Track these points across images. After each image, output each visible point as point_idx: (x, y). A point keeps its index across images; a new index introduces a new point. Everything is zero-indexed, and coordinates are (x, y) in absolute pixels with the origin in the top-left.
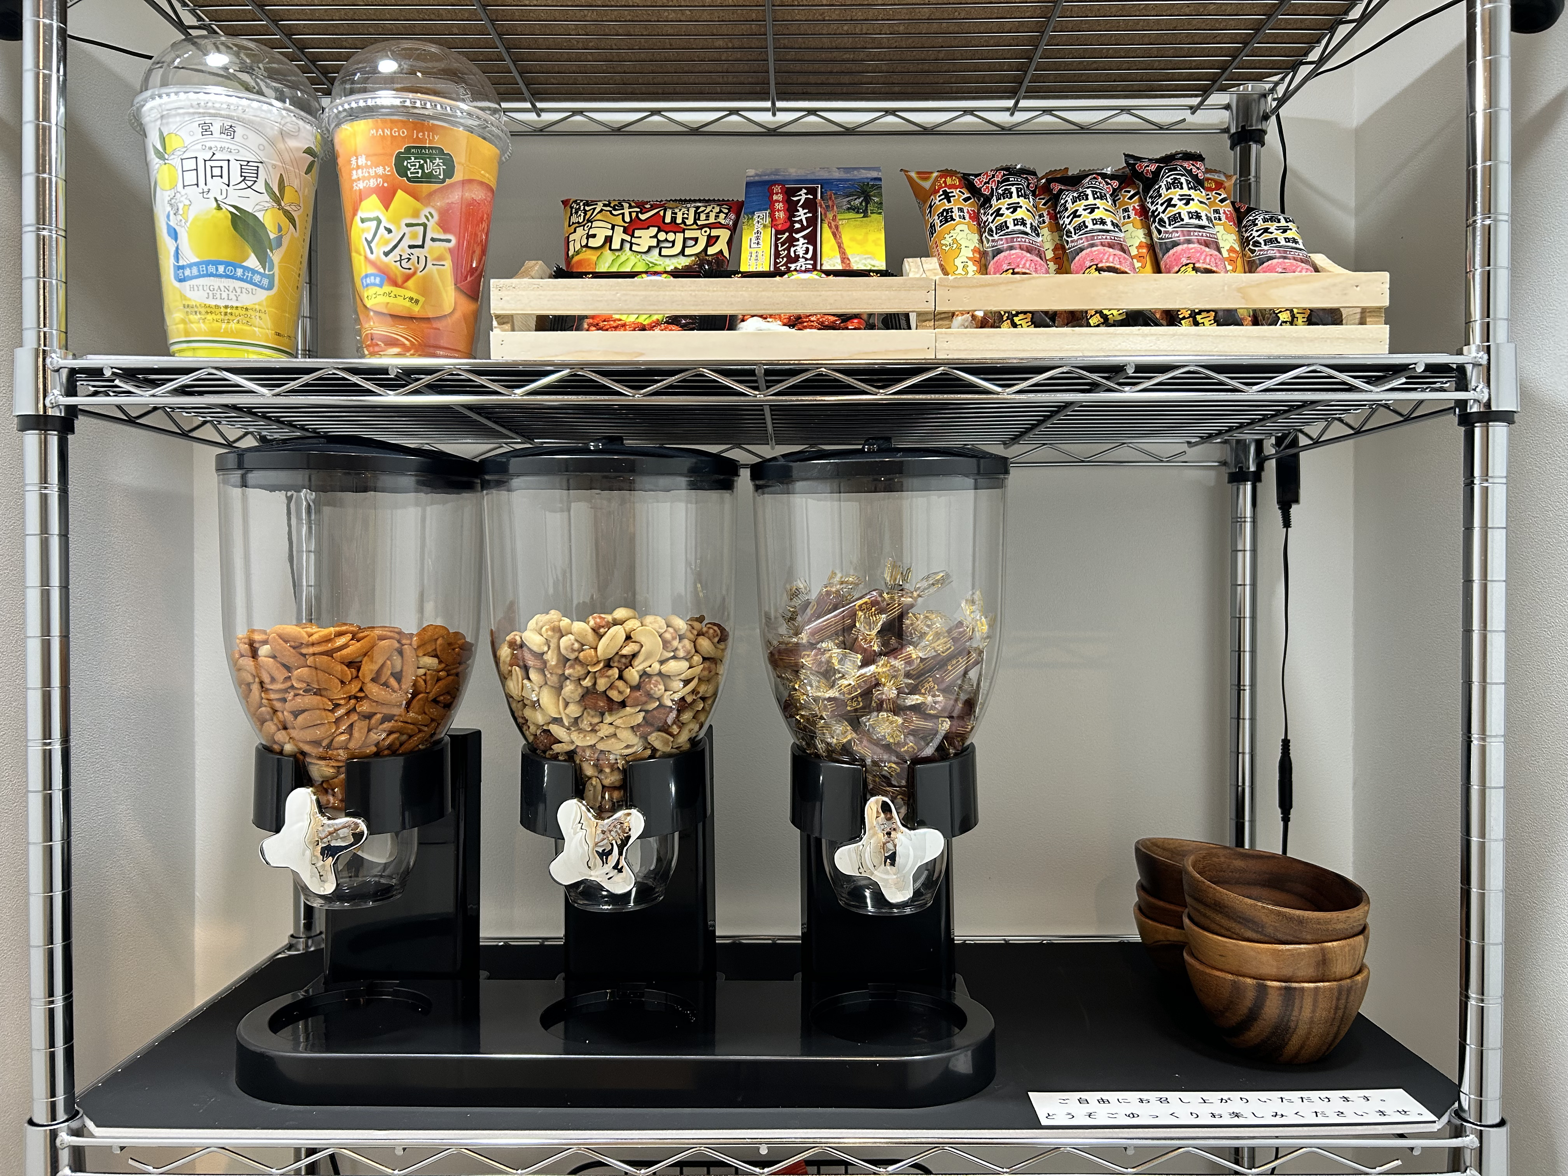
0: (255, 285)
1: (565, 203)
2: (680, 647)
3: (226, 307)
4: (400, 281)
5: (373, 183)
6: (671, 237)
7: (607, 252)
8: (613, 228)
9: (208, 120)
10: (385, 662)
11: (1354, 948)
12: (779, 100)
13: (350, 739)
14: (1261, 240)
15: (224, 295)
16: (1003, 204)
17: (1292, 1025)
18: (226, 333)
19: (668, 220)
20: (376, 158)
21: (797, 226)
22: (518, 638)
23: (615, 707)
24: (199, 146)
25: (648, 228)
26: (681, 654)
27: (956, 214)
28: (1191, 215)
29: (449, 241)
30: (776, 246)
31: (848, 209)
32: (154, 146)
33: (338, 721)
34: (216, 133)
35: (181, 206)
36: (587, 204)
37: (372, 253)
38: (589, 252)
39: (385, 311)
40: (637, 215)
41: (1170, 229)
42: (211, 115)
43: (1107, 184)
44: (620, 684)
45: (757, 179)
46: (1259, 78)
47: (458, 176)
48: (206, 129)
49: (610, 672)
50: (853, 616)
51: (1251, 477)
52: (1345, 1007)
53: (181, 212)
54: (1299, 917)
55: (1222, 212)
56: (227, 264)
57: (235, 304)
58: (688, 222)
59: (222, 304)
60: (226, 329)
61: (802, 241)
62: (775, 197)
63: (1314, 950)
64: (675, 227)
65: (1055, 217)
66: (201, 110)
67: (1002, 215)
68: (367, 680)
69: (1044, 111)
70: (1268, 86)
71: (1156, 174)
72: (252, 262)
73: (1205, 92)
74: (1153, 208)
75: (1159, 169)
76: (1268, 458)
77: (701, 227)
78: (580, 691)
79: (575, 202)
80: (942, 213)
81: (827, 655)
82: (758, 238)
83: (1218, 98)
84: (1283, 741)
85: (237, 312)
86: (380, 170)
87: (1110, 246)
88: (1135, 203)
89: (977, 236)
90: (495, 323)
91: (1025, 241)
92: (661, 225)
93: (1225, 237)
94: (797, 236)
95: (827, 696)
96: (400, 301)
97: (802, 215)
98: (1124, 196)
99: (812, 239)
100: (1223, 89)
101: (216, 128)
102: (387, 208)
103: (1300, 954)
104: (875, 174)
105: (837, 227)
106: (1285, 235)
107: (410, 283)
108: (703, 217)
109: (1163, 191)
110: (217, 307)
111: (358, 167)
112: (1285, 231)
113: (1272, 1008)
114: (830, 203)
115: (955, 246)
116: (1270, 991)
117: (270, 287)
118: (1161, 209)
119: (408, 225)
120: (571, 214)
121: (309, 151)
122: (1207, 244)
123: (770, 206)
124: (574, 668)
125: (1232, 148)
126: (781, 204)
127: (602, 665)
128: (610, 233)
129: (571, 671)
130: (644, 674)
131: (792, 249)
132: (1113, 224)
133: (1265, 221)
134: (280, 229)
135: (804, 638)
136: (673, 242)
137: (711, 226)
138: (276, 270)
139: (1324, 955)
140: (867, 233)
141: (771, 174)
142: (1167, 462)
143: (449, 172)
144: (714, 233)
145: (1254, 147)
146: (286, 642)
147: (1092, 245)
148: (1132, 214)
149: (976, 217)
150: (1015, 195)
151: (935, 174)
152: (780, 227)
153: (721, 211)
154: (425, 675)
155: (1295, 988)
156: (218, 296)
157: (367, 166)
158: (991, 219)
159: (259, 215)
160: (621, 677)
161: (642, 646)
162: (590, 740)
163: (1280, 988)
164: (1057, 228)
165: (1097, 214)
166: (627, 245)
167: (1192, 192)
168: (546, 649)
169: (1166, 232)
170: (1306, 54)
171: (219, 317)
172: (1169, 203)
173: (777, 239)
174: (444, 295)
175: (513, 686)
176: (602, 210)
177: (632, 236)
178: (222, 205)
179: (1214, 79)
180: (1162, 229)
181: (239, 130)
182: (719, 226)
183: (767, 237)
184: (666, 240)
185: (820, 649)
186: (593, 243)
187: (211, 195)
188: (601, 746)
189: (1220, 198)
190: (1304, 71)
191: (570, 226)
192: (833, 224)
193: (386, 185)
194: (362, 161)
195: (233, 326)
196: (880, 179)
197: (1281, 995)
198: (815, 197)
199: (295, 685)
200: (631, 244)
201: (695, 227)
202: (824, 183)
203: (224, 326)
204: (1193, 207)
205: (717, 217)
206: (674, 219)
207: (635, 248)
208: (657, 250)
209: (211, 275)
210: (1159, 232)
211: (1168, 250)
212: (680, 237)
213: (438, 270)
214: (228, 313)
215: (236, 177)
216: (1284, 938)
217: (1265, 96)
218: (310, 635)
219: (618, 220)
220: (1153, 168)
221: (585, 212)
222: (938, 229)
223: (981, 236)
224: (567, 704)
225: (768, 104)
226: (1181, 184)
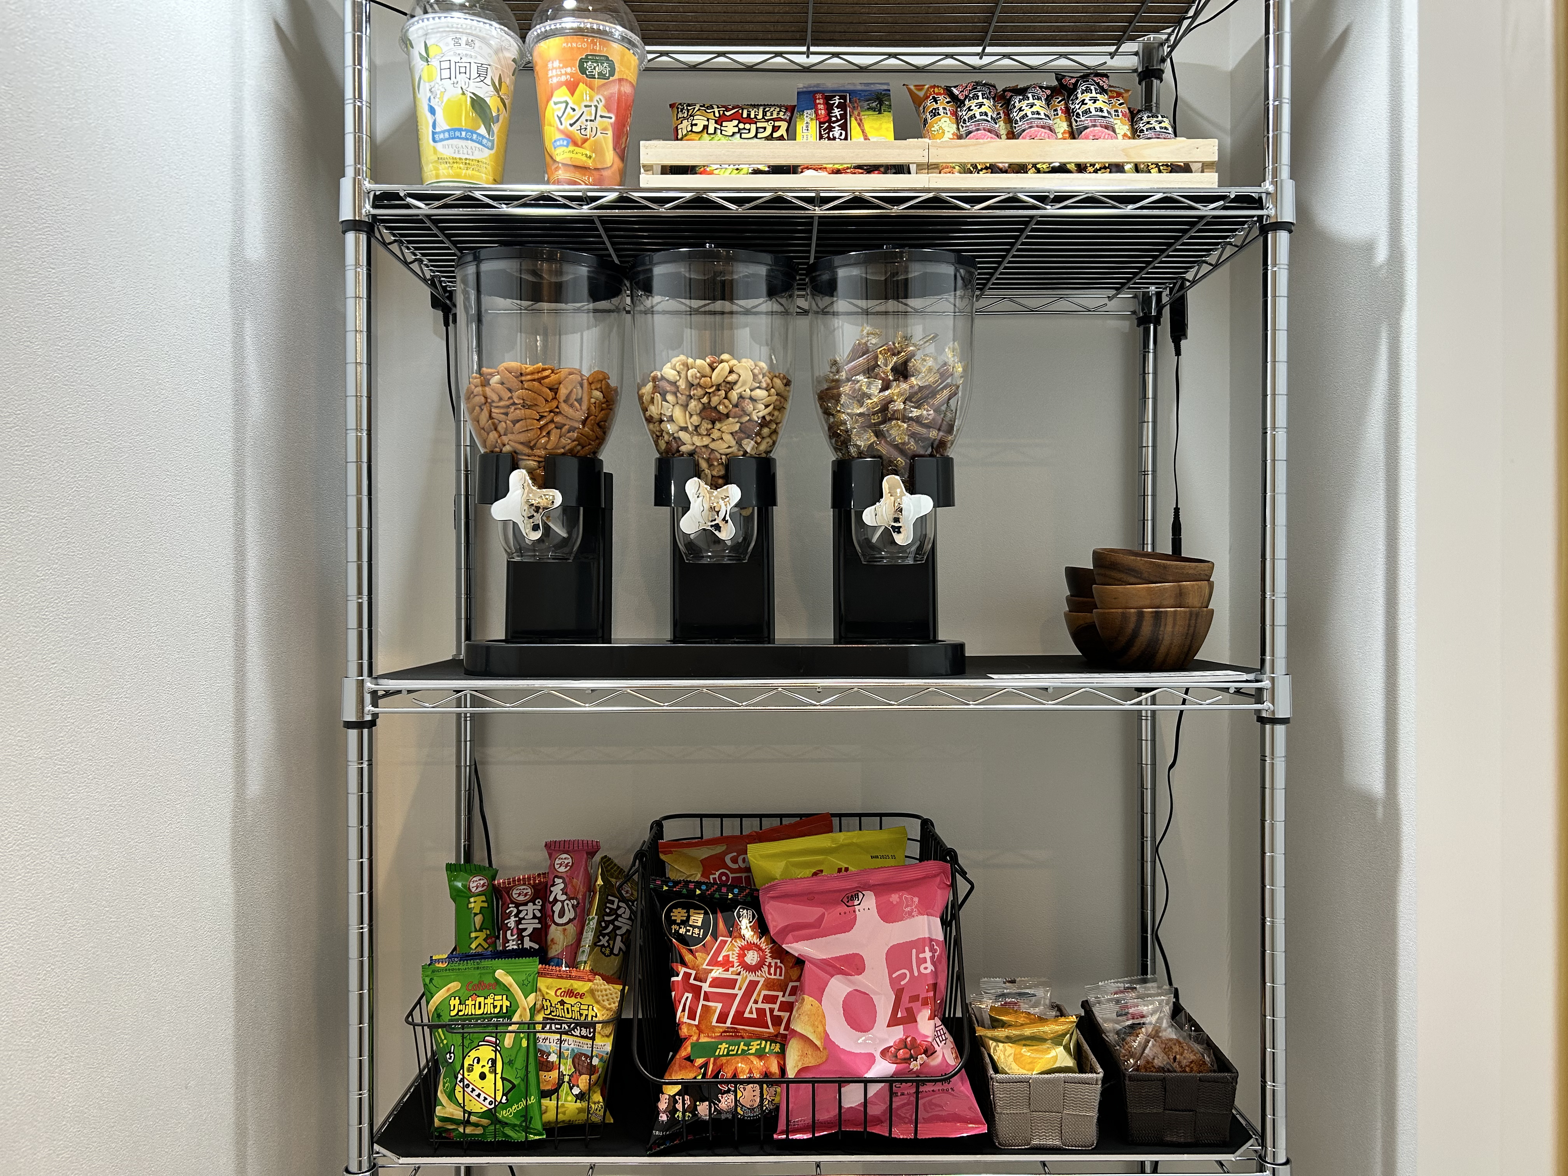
0: (483, 145)
1: (672, 106)
2: (763, 380)
3: (466, 159)
4: (580, 143)
5: (563, 78)
6: (747, 126)
7: (705, 135)
8: (708, 120)
9: (458, 36)
10: (572, 390)
11: (1200, 587)
12: (813, 45)
13: (548, 441)
14: (1144, 129)
15: (465, 151)
16: (973, 103)
17: (1160, 637)
18: (465, 176)
19: (745, 115)
20: (566, 64)
21: (834, 119)
22: (659, 374)
23: (723, 417)
24: (452, 53)
25: (731, 121)
26: (764, 385)
27: (941, 111)
28: (1096, 109)
29: (611, 118)
30: (820, 132)
31: (868, 109)
32: (420, 54)
33: (541, 428)
34: (463, 44)
35: (438, 92)
36: (689, 105)
37: (561, 124)
38: (693, 135)
39: (570, 163)
40: (724, 113)
41: (1083, 119)
42: (460, 32)
43: (1043, 92)
44: (726, 401)
45: (805, 89)
46: (1157, 30)
47: (616, 77)
48: (457, 43)
49: (720, 392)
50: (876, 358)
51: (1153, 319)
52: (1195, 627)
53: (438, 96)
54: (1164, 564)
55: (1120, 111)
56: (467, 131)
57: (471, 157)
58: (758, 117)
59: (464, 157)
60: (466, 174)
61: (837, 128)
62: (818, 101)
63: (1174, 586)
64: (749, 120)
65: (1007, 115)
66: (454, 29)
67: (972, 110)
68: (561, 400)
69: (1004, 56)
70: (1164, 37)
71: (1075, 85)
72: (482, 130)
73: (1119, 41)
74: (1073, 107)
75: (1077, 81)
76: (1164, 306)
77: (768, 121)
78: (700, 405)
79: (680, 104)
80: (932, 111)
81: (859, 384)
82: (807, 127)
83: (1129, 46)
84: (1175, 509)
85: (473, 163)
86: (569, 70)
87: (1043, 127)
88: (1062, 105)
89: (955, 126)
90: (642, 170)
91: (987, 125)
92: (741, 118)
93: (1121, 127)
94: (834, 125)
95: (858, 412)
96: (579, 156)
97: (837, 112)
98: (1055, 101)
99: (844, 127)
100: (1132, 39)
101: (463, 41)
102: (572, 94)
103: (1165, 589)
104: (885, 87)
105: (861, 120)
106: (1161, 125)
107: (586, 145)
108: (768, 114)
109: (1079, 95)
110: (460, 159)
111: (553, 68)
112: (1160, 123)
113: (1147, 629)
114: (856, 105)
115: (941, 131)
116: (1146, 615)
117: (492, 149)
118: (1078, 107)
119: (586, 106)
120: (678, 112)
121: (514, 60)
122: (1106, 127)
123: (815, 107)
124: (697, 390)
125: (1140, 83)
126: (822, 106)
127: (714, 388)
128: (706, 123)
129: (695, 391)
130: (741, 397)
131: (831, 134)
132: (1045, 115)
133: (1148, 117)
134: (498, 110)
135: (843, 375)
136: (749, 130)
137: (774, 120)
138: (495, 137)
139: (1180, 590)
140: (881, 124)
141: (814, 86)
142: (1094, 311)
143: (612, 73)
144: (777, 124)
145: (1156, 82)
146: (511, 373)
147: (1031, 127)
148: (1060, 112)
149: (955, 114)
150: (980, 97)
151: (926, 87)
152: (822, 120)
153: (780, 111)
154: (595, 403)
155: (1162, 611)
156: (461, 152)
157: (560, 68)
158: (964, 113)
159: (487, 100)
160: (726, 397)
161: (740, 376)
162: (706, 441)
163: (1152, 612)
164: (1009, 121)
165: (1034, 109)
166: (719, 131)
167: (1098, 95)
168: (678, 378)
169: (1080, 121)
170: (1187, 12)
171: (461, 165)
172: (1083, 102)
173: (820, 127)
174: (607, 154)
175: (653, 410)
176: (699, 110)
177: (721, 126)
178: (465, 92)
179: (1124, 30)
180: (1078, 119)
181: (478, 43)
182: (780, 120)
183: (814, 126)
184: (744, 129)
185: (854, 381)
186: (695, 129)
187: (459, 86)
188: (712, 446)
189: (1119, 102)
190: (1186, 23)
191: (677, 120)
192: (858, 118)
193: (572, 79)
194: (556, 64)
195: (470, 172)
196: (889, 90)
197: (1152, 616)
198: (845, 101)
199: (516, 401)
200: (721, 130)
201: (763, 120)
202: (851, 92)
203: (464, 171)
204: (1099, 104)
205: (778, 114)
206: (749, 115)
207: (723, 133)
208: (739, 135)
209: (458, 138)
210: (1076, 121)
211: (1081, 133)
212: (753, 127)
213: (604, 138)
214: (467, 163)
215: (474, 74)
216: (1155, 580)
217: (1162, 44)
218: (526, 369)
219: (711, 116)
220: (1073, 81)
221: (688, 111)
222: (929, 121)
223: (958, 126)
224: (691, 415)
225: (804, 49)
226: (1091, 90)
